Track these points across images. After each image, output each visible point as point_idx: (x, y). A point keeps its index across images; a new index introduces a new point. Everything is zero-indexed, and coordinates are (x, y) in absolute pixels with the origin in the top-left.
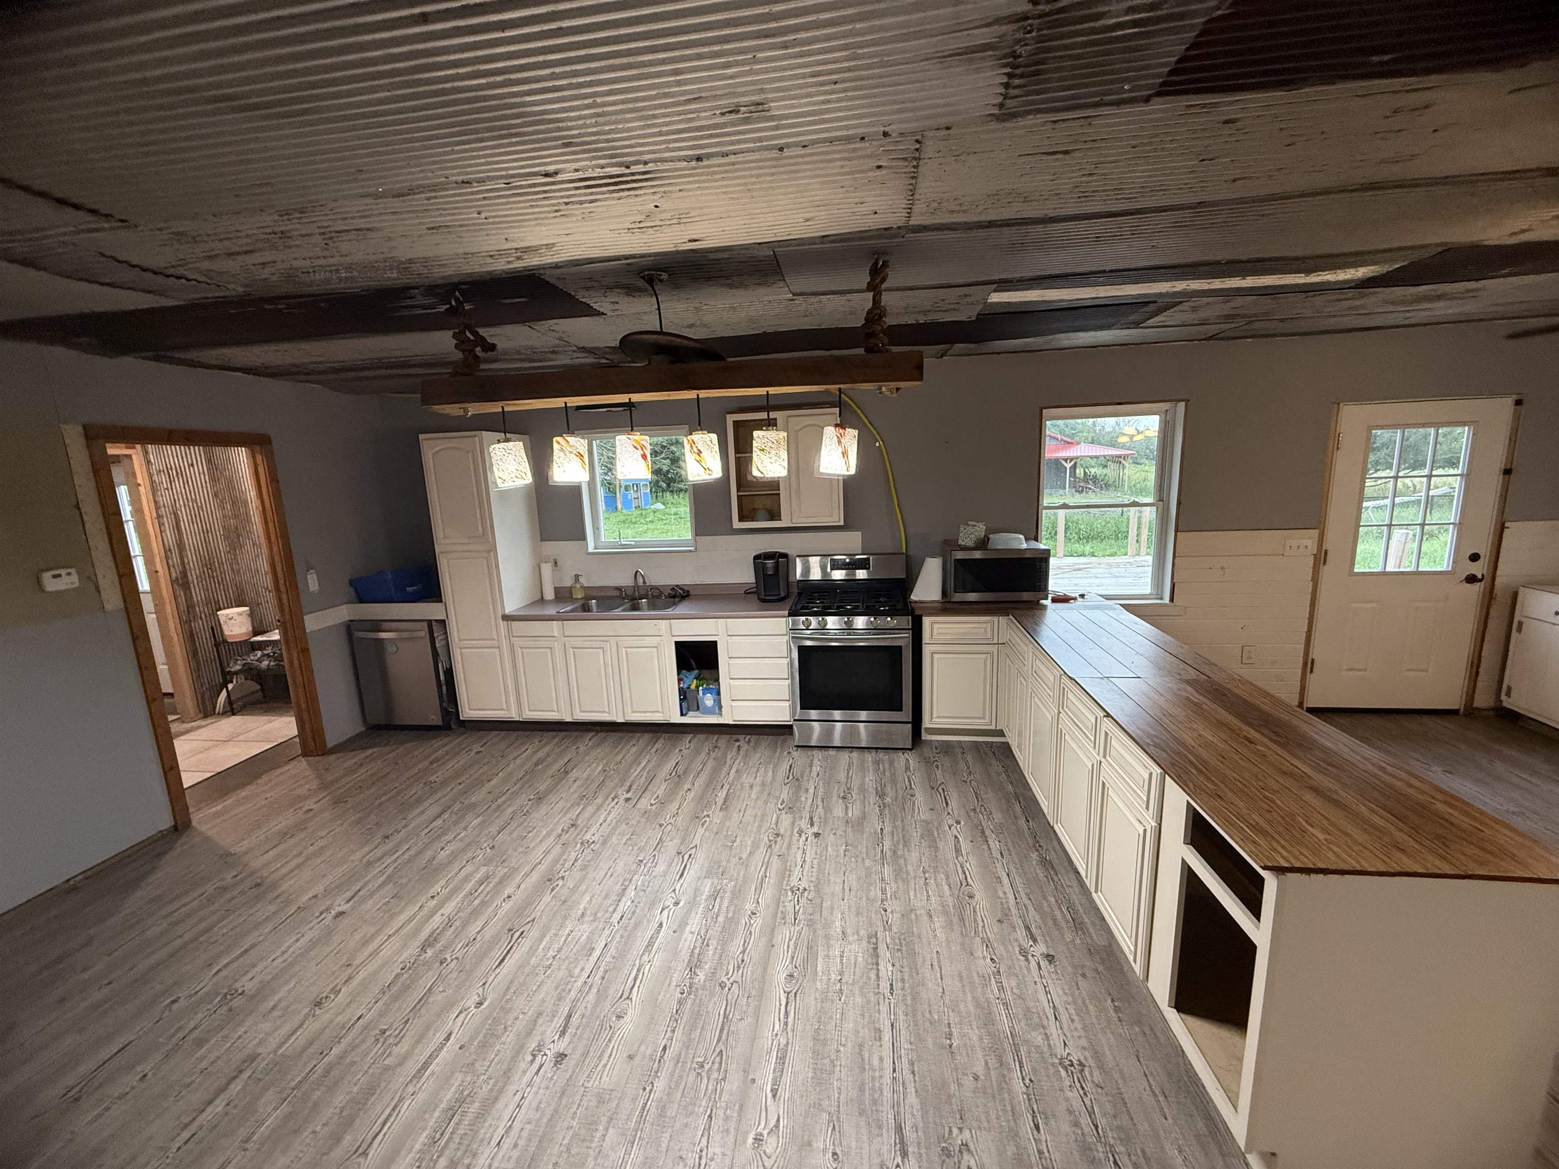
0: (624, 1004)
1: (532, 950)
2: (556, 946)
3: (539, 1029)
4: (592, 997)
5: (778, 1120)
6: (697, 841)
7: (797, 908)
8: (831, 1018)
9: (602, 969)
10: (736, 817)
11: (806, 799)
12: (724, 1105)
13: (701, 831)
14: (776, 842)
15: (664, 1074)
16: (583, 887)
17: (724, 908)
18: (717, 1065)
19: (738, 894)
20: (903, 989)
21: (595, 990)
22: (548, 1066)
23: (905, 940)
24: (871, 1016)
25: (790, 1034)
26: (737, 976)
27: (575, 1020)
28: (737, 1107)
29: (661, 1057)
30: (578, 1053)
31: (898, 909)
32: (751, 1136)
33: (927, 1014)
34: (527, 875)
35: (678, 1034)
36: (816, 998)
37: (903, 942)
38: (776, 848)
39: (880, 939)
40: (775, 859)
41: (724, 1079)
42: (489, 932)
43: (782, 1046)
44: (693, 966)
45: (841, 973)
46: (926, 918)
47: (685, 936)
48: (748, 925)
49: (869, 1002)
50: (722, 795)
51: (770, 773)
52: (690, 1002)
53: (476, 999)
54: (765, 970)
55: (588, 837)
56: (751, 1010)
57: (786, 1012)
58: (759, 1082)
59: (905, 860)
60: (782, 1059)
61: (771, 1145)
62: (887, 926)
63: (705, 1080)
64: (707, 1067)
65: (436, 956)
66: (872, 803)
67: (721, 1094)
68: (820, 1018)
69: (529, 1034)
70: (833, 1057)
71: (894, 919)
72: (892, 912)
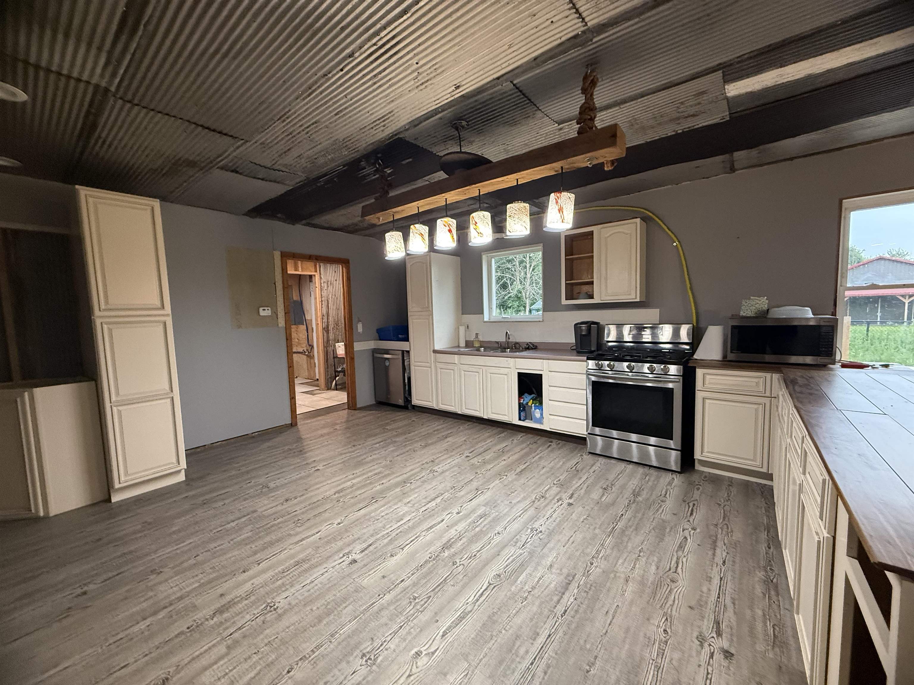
0: (397, 550)
1: (376, 510)
2: (386, 512)
3: (354, 545)
4: (386, 541)
5: (436, 651)
6: (491, 486)
7: (529, 540)
8: (509, 610)
9: (399, 530)
10: (522, 481)
11: (576, 483)
12: (412, 625)
13: (497, 482)
14: (539, 501)
15: (393, 593)
16: (417, 490)
17: (483, 525)
18: (423, 602)
19: (496, 520)
20: (573, 617)
21: (389, 538)
22: (347, 562)
23: (595, 587)
24: (537, 623)
25: (476, 607)
26: (466, 563)
27: (371, 548)
28: (418, 630)
29: (398, 584)
30: (363, 563)
31: (602, 566)
32: (416, 650)
33: (582, 642)
34: (397, 477)
35: (414, 577)
36: (506, 595)
37: (593, 588)
38: (537, 504)
39: (576, 579)
40: (532, 509)
41: (422, 612)
42: (363, 496)
43: (467, 611)
44: (447, 546)
45: (533, 588)
46: (622, 580)
47: (452, 530)
48: (491, 539)
49: (541, 613)
50: (522, 467)
51: (561, 463)
52: (431, 563)
53: (339, 521)
54: (485, 566)
55: (435, 468)
56: (461, 583)
57: (482, 594)
58: (439, 623)
59: (629, 539)
60: (461, 619)
61: (422, 661)
62: (587, 573)
63: (411, 607)
64: (417, 601)
65: (338, 498)
66: (625, 498)
67: (414, 619)
68: (501, 607)
69: (349, 545)
70: (495, 634)
71: (596, 572)
72: (596, 567)
